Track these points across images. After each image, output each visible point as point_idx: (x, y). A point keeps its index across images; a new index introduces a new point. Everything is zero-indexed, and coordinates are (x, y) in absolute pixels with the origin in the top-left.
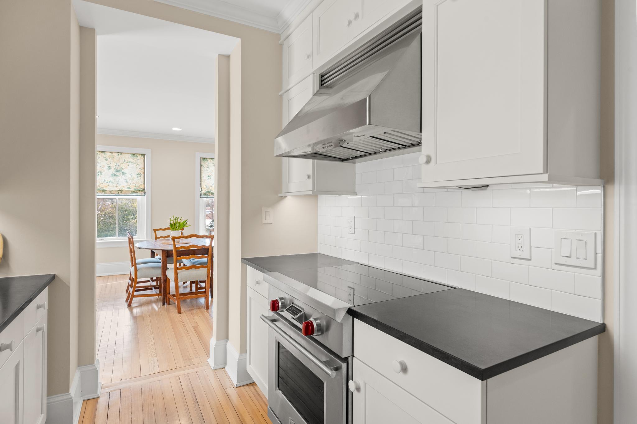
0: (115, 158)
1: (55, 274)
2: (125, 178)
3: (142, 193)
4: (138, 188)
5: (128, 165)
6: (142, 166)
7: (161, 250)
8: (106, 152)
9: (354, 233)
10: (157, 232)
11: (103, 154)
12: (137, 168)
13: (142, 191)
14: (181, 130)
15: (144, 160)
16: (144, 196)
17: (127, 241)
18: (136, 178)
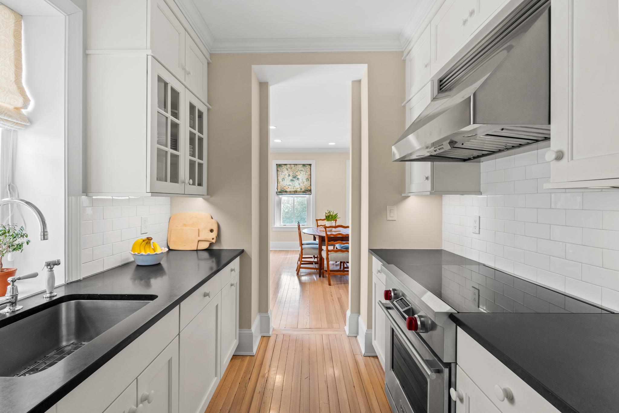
0: (293, 168)
1: (243, 249)
2: (298, 182)
3: (310, 192)
4: (307, 189)
5: (301, 173)
6: (309, 173)
7: (318, 236)
8: (287, 164)
9: (479, 233)
10: (318, 221)
11: (285, 166)
12: (306, 174)
13: (309, 191)
14: (335, 144)
15: (311, 169)
16: (311, 195)
17: (296, 227)
18: (306, 182)
